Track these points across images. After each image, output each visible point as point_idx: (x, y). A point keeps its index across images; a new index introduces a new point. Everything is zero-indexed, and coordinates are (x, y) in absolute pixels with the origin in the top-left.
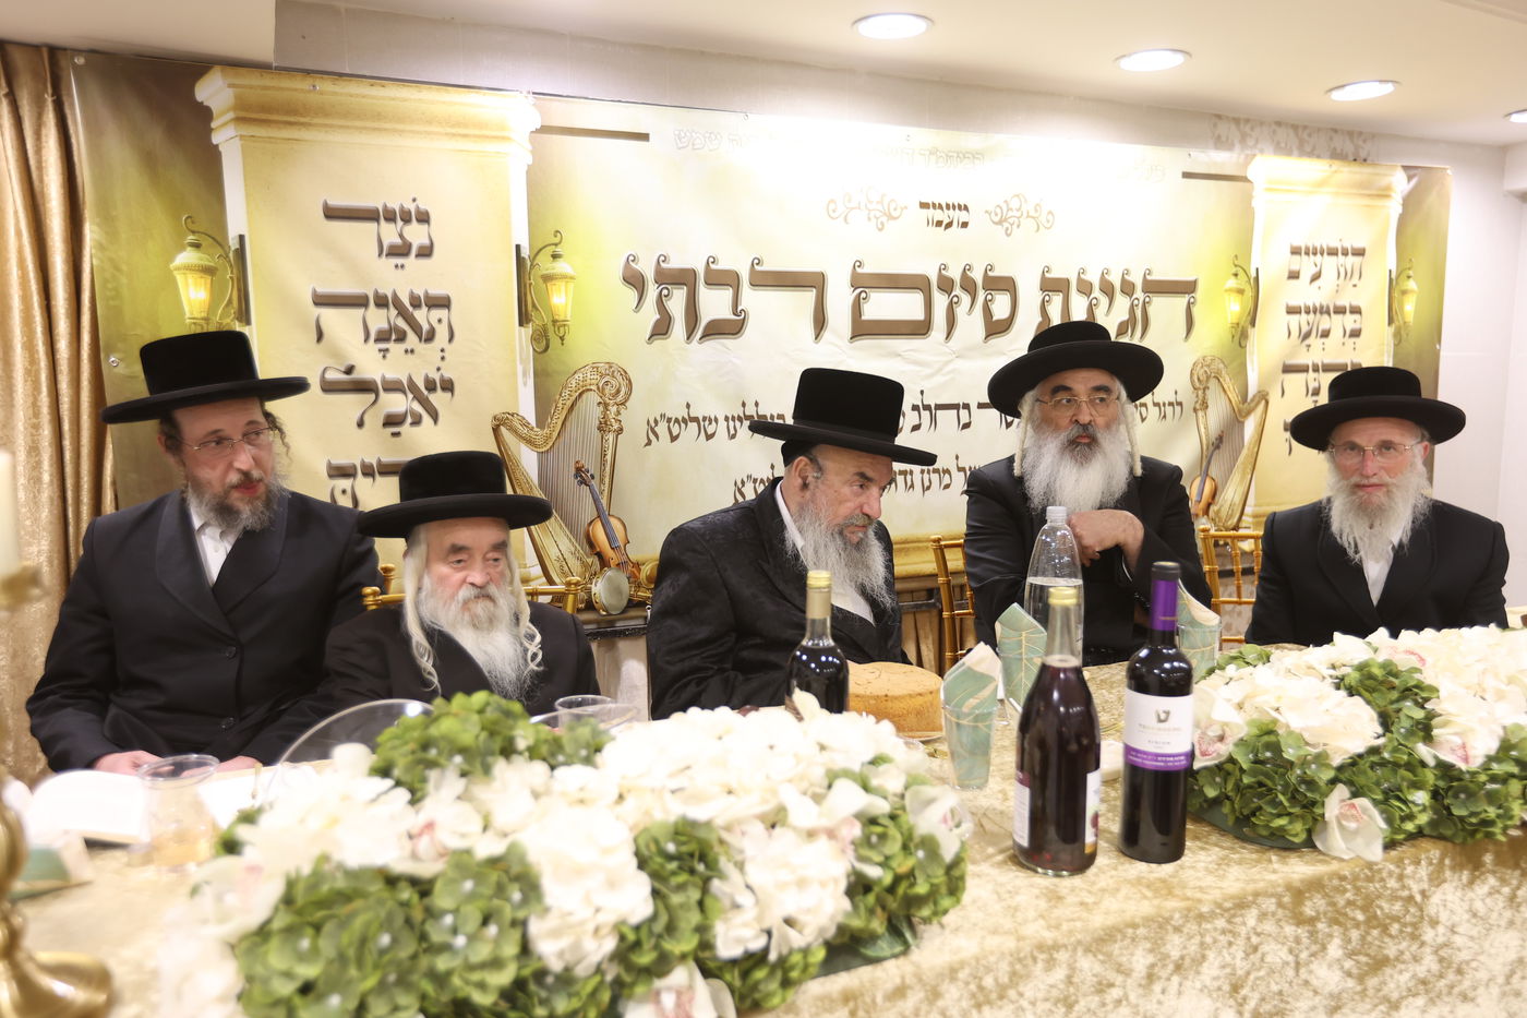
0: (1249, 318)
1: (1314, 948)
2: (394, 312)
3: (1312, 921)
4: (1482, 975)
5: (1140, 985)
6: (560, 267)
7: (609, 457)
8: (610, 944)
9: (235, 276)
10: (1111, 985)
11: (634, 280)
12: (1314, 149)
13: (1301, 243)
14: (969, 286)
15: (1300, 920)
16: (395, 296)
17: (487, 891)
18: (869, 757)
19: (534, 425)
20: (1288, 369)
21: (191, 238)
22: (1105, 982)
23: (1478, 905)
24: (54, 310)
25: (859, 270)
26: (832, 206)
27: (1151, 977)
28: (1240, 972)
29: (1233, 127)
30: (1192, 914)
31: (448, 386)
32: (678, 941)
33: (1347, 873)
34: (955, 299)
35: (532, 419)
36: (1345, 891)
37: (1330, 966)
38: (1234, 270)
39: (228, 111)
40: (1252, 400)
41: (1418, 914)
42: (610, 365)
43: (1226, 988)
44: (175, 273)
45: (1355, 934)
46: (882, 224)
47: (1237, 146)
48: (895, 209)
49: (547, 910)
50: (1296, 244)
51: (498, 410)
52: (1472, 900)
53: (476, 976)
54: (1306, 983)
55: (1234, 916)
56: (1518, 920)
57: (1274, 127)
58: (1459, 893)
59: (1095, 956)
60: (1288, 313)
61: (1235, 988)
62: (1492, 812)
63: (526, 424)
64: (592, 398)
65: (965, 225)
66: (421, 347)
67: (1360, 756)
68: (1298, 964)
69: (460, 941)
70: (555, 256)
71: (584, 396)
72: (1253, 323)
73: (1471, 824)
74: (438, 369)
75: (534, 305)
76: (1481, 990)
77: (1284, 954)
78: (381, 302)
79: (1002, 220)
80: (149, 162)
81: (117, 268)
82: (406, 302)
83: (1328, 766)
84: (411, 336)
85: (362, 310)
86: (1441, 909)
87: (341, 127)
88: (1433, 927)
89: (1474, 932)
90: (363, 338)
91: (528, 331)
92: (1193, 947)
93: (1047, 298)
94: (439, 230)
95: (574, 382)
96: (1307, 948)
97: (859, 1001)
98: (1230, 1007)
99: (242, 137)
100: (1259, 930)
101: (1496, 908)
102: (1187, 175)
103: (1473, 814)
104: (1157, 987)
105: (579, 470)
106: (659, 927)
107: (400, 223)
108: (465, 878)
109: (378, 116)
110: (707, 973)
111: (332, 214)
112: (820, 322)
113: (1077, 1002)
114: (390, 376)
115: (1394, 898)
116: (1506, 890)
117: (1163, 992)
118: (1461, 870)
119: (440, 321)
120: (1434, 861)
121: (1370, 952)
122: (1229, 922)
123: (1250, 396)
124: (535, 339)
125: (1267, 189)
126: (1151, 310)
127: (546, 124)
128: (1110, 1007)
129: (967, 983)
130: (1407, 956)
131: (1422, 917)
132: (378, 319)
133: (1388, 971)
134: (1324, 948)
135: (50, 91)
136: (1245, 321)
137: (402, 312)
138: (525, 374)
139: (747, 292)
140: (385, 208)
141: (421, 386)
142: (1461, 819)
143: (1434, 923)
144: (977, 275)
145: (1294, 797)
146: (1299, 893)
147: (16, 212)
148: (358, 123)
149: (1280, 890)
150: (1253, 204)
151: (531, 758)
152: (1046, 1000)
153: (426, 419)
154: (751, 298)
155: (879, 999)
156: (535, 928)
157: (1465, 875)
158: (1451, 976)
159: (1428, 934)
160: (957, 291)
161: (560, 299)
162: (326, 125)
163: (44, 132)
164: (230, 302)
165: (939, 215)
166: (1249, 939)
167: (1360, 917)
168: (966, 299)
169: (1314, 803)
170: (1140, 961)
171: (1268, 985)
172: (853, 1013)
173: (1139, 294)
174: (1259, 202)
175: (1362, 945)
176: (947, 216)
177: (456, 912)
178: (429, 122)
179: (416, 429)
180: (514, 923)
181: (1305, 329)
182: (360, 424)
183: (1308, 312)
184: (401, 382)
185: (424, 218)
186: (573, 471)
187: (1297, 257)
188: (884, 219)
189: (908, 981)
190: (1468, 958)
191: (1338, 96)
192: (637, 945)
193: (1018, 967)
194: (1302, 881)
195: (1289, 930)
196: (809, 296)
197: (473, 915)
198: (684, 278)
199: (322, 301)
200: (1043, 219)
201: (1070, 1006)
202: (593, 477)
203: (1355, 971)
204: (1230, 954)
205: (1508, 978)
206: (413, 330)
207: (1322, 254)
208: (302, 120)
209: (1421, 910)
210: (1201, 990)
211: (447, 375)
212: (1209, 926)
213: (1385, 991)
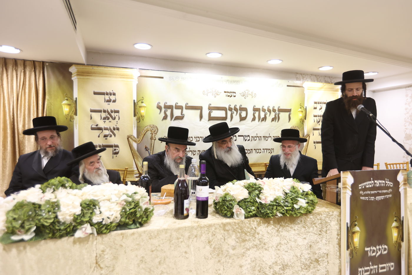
0: (304, 118)
1: (228, 236)
2: (107, 113)
3: (228, 231)
4: (270, 245)
5: (187, 239)
6: (143, 105)
7: (153, 145)
8: (72, 218)
9: (74, 106)
10: (181, 238)
11: (159, 108)
12: (321, 80)
13: (317, 101)
14: (236, 109)
15: (225, 230)
16: (107, 110)
17: (50, 207)
18: (134, 192)
19: (136, 138)
20: (314, 129)
21: (66, 98)
22: (179, 237)
23: (269, 231)
24: (39, 112)
25: (210, 106)
26: (204, 92)
27: (189, 238)
28: (211, 239)
29: (301, 75)
30: (199, 227)
31: (118, 129)
32: (86, 219)
33: (236, 222)
34: (233, 112)
35: (136, 136)
36: (236, 225)
37: (232, 240)
38: (300, 107)
39: (75, 73)
40: (306, 136)
41: (254, 232)
42: (153, 125)
43: (207, 242)
44: (62, 105)
45: (239, 234)
46: (215, 96)
47: (302, 80)
48: (218, 93)
49: (61, 211)
50: (315, 101)
51: (129, 134)
52: (268, 230)
53: (46, 220)
54: (227, 243)
55: (209, 228)
56: (279, 235)
57: (310, 75)
58: (264, 228)
59: (176, 232)
60: (314, 117)
61: (209, 242)
62: (268, 212)
63: (134, 137)
64: (149, 132)
65: (235, 96)
66: (112, 121)
67: (243, 200)
68: (225, 239)
69: (44, 214)
70: (142, 102)
71: (148, 132)
72: (305, 119)
73: (265, 214)
74: (116, 125)
75: (137, 112)
76: (270, 248)
77: (221, 236)
78: (105, 111)
79: (244, 95)
80: (59, 83)
81: (51, 105)
82: (110, 112)
83: (236, 202)
84: (111, 119)
85: (100, 113)
86: (260, 231)
87: (98, 76)
88: (258, 235)
89: (268, 237)
90: (100, 119)
91: (136, 118)
92: (199, 233)
93: (255, 112)
94: (117, 97)
95: (145, 129)
96: (227, 236)
97: (125, 235)
98: (208, 246)
99: (78, 78)
100: (215, 231)
101: (274, 232)
102: (288, 86)
103: (265, 212)
104: (191, 240)
105: (146, 148)
106: (81, 216)
107: (109, 95)
108: (48, 205)
109: (106, 74)
110: (91, 225)
111: (95, 93)
112: (201, 117)
113: (172, 240)
114: (106, 127)
115: (248, 228)
116: (276, 229)
117: (192, 241)
118: (265, 224)
119: (117, 115)
120: (258, 221)
121: (243, 238)
122: (208, 229)
123: (305, 135)
124: (137, 120)
125: (308, 89)
126: (280, 115)
127: (141, 75)
128: (180, 242)
129: (148, 234)
130: (251, 240)
131: (255, 232)
132: (104, 115)
133: (247, 242)
134: (231, 236)
135: (42, 70)
136: (303, 118)
137: (109, 114)
138: (135, 127)
139: (184, 110)
140: (106, 92)
141: (112, 129)
142: (263, 213)
143: (258, 234)
144: (238, 107)
145: (228, 207)
146: (225, 225)
147: (33, 93)
148: (102, 75)
149: (220, 224)
150: (304, 92)
151: (70, 188)
152: (165, 239)
153: (113, 136)
154: (185, 111)
155: (129, 235)
156: (58, 214)
157: (266, 225)
158: (262, 245)
159: (257, 236)
160: (233, 111)
161: (143, 111)
162: (95, 76)
163: (40, 78)
164: (73, 111)
165: (229, 94)
166: (213, 233)
167: (240, 231)
168: (235, 112)
169: (231, 208)
170: (187, 234)
171: (217, 242)
172: (123, 237)
173: (277, 112)
174: (306, 92)
175: (241, 237)
176: (231, 94)
177: (45, 210)
178: (117, 75)
179: (110, 138)
180: (54, 213)
181: (318, 120)
182: (99, 137)
183: (319, 117)
184: (108, 128)
185: (114, 94)
186: (145, 148)
187: (316, 104)
188: (216, 95)
189: (135, 232)
190: (267, 242)
191: (321, 69)
192: (77, 218)
193: (159, 232)
194: (226, 223)
195: (222, 232)
196: (199, 111)
197: (47, 210)
198: (171, 107)
199: (92, 111)
200: (253, 95)
201: (171, 241)
202: (149, 149)
203: (239, 242)
204: (208, 235)
205: (277, 247)
206: (111, 117)
207: (322, 104)
208: (90, 75)
209: (255, 231)
210: (201, 241)
211: (118, 127)
212: (203, 229)
213: (246, 246)
